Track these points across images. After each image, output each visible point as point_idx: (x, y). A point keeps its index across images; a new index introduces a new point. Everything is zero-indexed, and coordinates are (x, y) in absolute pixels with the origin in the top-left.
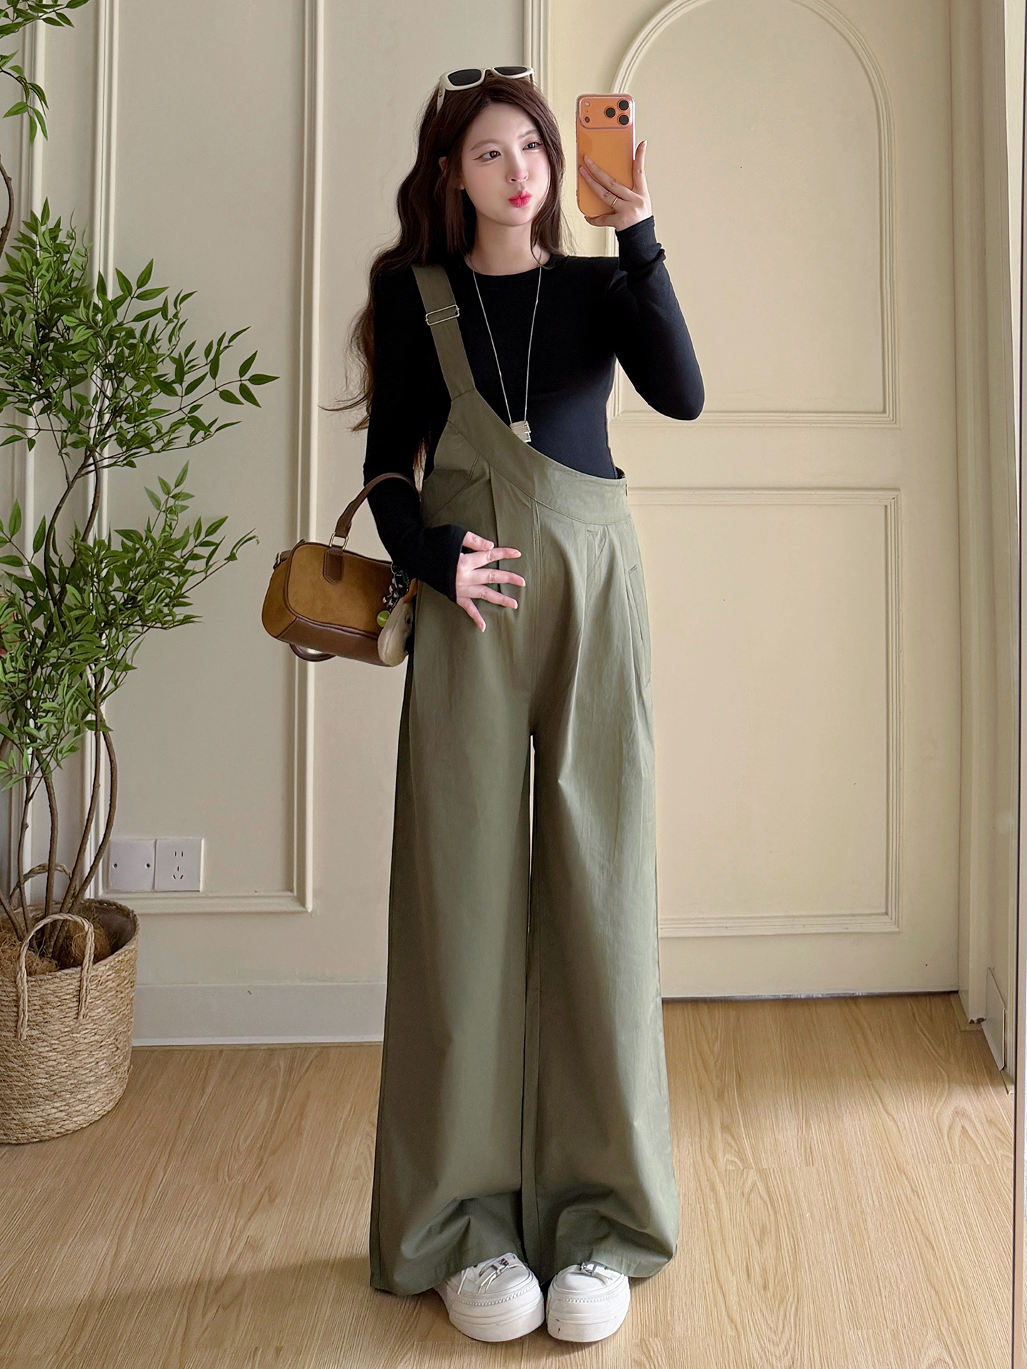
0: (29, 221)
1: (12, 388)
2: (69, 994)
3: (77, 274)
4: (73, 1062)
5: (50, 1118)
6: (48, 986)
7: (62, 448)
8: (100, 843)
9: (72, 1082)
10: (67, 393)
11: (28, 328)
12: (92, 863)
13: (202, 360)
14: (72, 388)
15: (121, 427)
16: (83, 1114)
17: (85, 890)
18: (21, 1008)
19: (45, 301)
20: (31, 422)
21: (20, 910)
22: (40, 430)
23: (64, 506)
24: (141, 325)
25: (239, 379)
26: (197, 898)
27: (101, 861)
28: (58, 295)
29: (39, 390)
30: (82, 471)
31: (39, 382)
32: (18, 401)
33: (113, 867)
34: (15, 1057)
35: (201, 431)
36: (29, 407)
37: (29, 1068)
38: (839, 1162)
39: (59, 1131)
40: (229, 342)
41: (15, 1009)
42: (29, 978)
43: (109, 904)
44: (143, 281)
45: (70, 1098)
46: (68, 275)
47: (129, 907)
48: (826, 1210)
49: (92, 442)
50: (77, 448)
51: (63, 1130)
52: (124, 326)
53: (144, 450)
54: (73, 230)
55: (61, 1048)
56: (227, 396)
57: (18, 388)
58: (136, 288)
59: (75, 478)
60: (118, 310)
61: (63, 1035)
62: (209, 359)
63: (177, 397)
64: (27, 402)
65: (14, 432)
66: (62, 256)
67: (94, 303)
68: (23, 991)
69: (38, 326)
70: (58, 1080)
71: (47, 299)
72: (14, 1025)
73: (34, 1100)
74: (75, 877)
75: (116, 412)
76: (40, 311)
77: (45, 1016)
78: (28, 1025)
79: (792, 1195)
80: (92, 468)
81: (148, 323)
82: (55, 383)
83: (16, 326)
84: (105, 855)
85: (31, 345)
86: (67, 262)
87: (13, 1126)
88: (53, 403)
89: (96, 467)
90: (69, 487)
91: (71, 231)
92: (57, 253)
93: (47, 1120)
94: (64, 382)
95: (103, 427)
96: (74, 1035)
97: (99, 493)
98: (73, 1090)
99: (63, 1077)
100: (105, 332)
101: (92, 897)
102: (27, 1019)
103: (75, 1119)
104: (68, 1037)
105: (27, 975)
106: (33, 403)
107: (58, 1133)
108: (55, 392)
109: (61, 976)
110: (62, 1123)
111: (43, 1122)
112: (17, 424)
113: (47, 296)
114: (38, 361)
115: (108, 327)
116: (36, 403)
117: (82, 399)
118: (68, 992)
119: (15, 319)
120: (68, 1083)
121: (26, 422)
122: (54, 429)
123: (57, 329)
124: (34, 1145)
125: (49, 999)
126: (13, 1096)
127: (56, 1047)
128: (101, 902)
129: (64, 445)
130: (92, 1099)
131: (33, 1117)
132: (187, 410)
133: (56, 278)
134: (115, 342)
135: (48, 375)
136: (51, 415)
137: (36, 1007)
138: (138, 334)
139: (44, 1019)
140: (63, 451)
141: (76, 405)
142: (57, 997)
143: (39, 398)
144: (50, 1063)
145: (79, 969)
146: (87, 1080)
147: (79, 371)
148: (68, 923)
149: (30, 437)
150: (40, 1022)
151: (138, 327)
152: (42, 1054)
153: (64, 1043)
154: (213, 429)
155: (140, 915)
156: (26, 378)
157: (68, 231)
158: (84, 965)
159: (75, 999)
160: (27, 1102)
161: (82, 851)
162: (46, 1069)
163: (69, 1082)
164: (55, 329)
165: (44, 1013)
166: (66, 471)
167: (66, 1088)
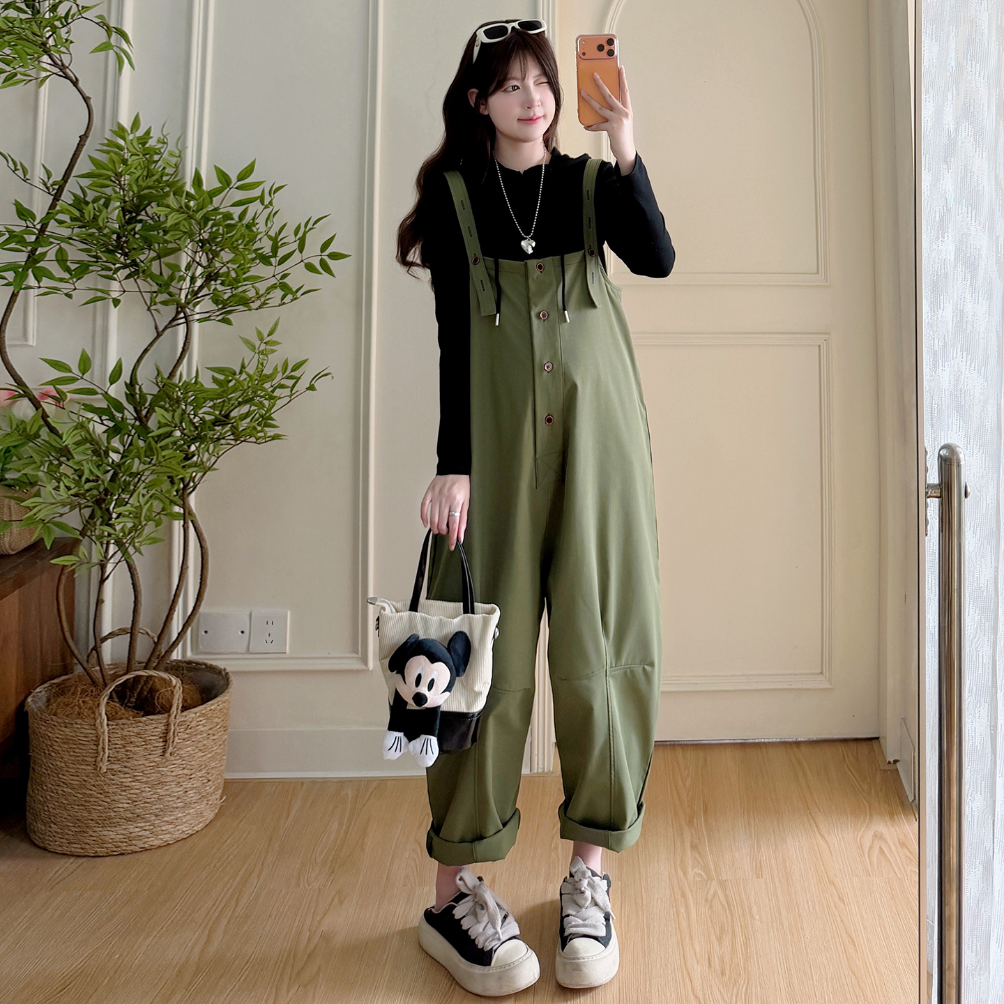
0: (116, 129)
1: (95, 260)
2: (155, 736)
3: (169, 170)
4: (159, 791)
5: (132, 835)
6: (131, 729)
7: (151, 306)
8: (189, 613)
9: (157, 807)
10: (155, 264)
11: (114, 212)
12: (180, 629)
13: (292, 238)
14: (162, 260)
15: (215, 289)
16: (169, 833)
17: (172, 651)
18: (100, 747)
19: (133, 191)
20: (115, 285)
21: (98, 668)
22: (124, 291)
23: (152, 349)
24: (241, 209)
25: (320, 254)
26: (284, 658)
27: (190, 629)
28: (149, 188)
29: (125, 260)
30: (172, 323)
31: (126, 255)
32: (103, 269)
33: (203, 633)
34: (94, 786)
35: (289, 295)
36: (114, 274)
37: (109, 795)
38: (782, 876)
39: (142, 846)
40: (313, 225)
41: (94, 747)
42: (110, 723)
43: (198, 664)
44: (245, 175)
45: (155, 820)
46: (157, 172)
47: (221, 667)
48: (771, 914)
49: (183, 301)
50: (167, 305)
51: (146, 846)
52: (221, 211)
53: (241, 308)
54: (165, 137)
55: (145, 779)
56: (310, 267)
57: (101, 259)
58: (236, 180)
59: (166, 328)
60: (214, 199)
61: (147, 769)
62: (298, 237)
63: (271, 267)
64: (111, 270)
65: (95, 294)
66: (152, 156)
67: (187, 192)
68: (103, 733)
69: (124, 210)
70: (142, 805)
71: (136, 191)
72: (93, 760)
73: (114, 821)
74: (161, 641)
75: (210, 277)
76: (127, 199)
77: (129, 753)
78: (109, 761)
79: (745, 901)
80: (183, 320)
81: (247, 208)
82: (142, 255)
83: (100, 211)
84: (194, 623)
85: (117, 226)
86: (157, 162)
87: (89, 842)
88: (141, 270)
89: (186, 320)
90: (159, 335)
91: (162, 137)
92: (146, 154)
93: (129, 837)
94: (153, 254)
95: (196, 289)
96: (160, 769)
97: (190, 339)
98: (158, 814)
99: (148, 803)
100: (199, 216)
101: (180, 658)
102: (107, 755)
103: (160, 837)
104: (153, 771)
105: (108, 720)
106: (118, 271)
107: (141, 848)
108: (142, 262)
109: (145, 721)
110: (147, 840)
111: (125, 838)
112: (99, 287)
113: (135, 189)
114: (124, 239)
115: (204, 211)
116: (122, 270)
117: (175, 268)
118: (153, 734)
119: (98, 207)
120: (153, 808)
121: (109, 285)
122: (142, 290)
123: (146, 212)
124: (114, 858)
125: (133, 740)
126: (90, 818)
127: (139, 778)
128: (189, 663)
129: (153, 302)
130: (178, 820)
131: (110, 834)
132: (278, 277)
133: (145, 173)
134: (210, 223)
135: (134, 249)
136: (138, 280)
137: (117, 746)
138: (236, 217)
139: (126, 755)
140: (152, 308)
141: (167, 273)
142: (141, 738)
143: (125, 266)
144: (132, 791)
145: (166, 715)
146: (175, 805)
147: (170, 246)
148: (153, 679)
149: (114, 297)
150: (122, 758)
151: (236, 211)
152: (124, 784)
153: (148, 775)
154: (299, 294)
155: (232, 672)
156: (109, 251)
157: (160, 138)
158: (171, 712)
159: (161, 740)
160: (107, 822)
161: (169, 620)
162: (129, 796)
163: (155, 807)
164: (143, 213)
165: (127, 751)
166: (155, 322)
167: (151, 811)
